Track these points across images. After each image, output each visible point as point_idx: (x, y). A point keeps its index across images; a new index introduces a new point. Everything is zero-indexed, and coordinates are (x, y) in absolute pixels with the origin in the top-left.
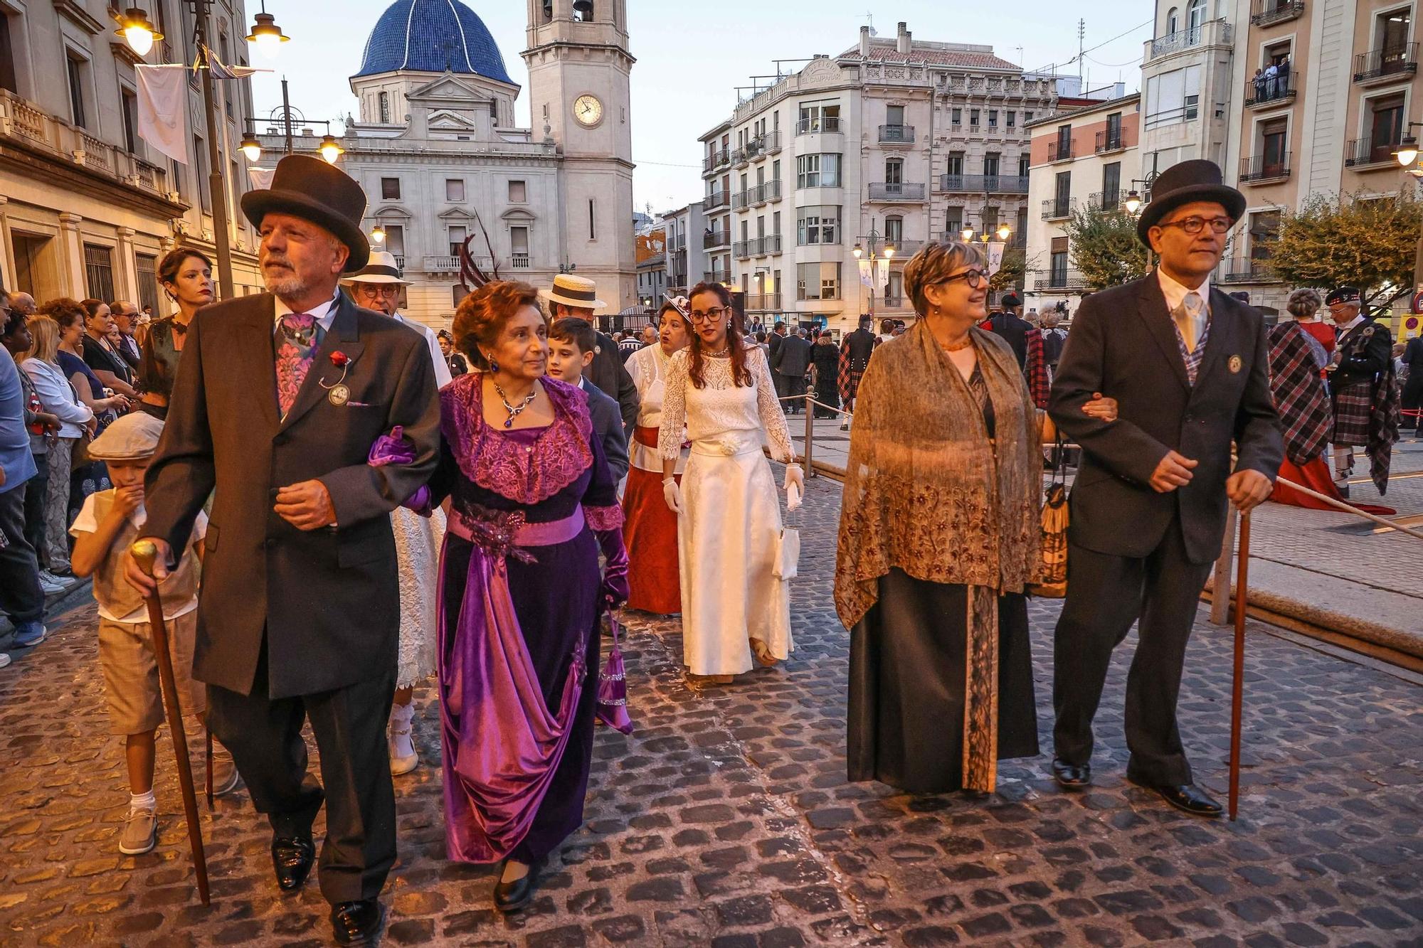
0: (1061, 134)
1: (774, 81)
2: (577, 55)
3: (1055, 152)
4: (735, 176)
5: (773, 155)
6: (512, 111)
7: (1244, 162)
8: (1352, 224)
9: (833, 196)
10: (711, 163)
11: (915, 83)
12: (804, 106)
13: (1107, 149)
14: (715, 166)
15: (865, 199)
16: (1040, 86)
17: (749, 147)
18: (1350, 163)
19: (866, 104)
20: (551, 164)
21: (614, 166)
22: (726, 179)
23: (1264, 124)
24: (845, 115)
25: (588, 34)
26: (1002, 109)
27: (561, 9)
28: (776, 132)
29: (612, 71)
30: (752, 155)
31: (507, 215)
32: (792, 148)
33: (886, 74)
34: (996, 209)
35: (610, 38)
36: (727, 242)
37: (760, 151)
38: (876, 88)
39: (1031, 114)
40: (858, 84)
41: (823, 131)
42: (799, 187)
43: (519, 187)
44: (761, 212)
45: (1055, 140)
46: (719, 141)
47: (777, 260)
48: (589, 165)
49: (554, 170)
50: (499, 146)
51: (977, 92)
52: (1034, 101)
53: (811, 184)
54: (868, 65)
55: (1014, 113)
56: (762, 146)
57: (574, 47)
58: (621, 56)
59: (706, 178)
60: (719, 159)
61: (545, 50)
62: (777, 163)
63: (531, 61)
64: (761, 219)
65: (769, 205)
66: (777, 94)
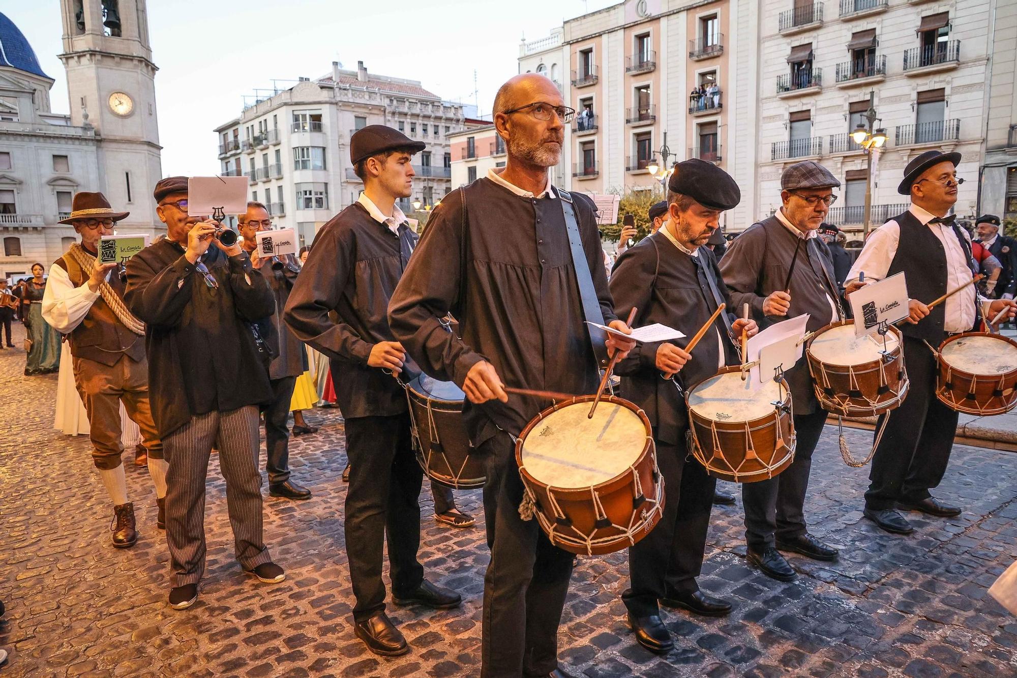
0: (469, 142)
1: (272, 94)
2: (109, 61)
3: (466, 153)
4: (245, 161)
5: (275, 145)
6: (48, 99)
7: (574, 165)
8: (631, 205)
9: (321, 176)
10: (225, 148)
11: (373, 103)
12: (296, 113)
13: (497, 153)
14: (229, 150)
15: (344, 179)
16: (453, 109)
17: (255, 139)
18: (628, 169)
19: (340, 114)
20: (91, 143)
21: (146, 147)
22: (238, 161)
23: (584, 144)
24: (325, 121)
25: (117, 46)
26: (431, 124)
27: (93, 25)
28: (276, 130)
29: (140, 76)
30: (258, 145)
31: (52, 182)
32: (289, 141)
33: (353, 95)
34: (431, 188)
35: (137, 51)
37: (264, 142)
38: (346, 104)
39: (449, 127)
40: (333, 101)
41: (311, 131)
42: (296, 169)
43: (63, 160)
44: (267, 186)
45: (465, 146)
46: (230, 133)
47: (281, 220)
48: (125, 146)
49: (94, 148)
50: (43, 127)
51: (414, 112)
52: (448, 119)
53: (305, 167)
54: (340, 89)
55: (438, 126)
56: (266, 139)
57: (106, 55)
58: (147, 65)
59: (222, 159)
60: (231, 146)
61: (81, 55)
62: (278, 151)
63: (67, 63)
64: (268, 190)
65: (274, 181)
66: (275, 103)
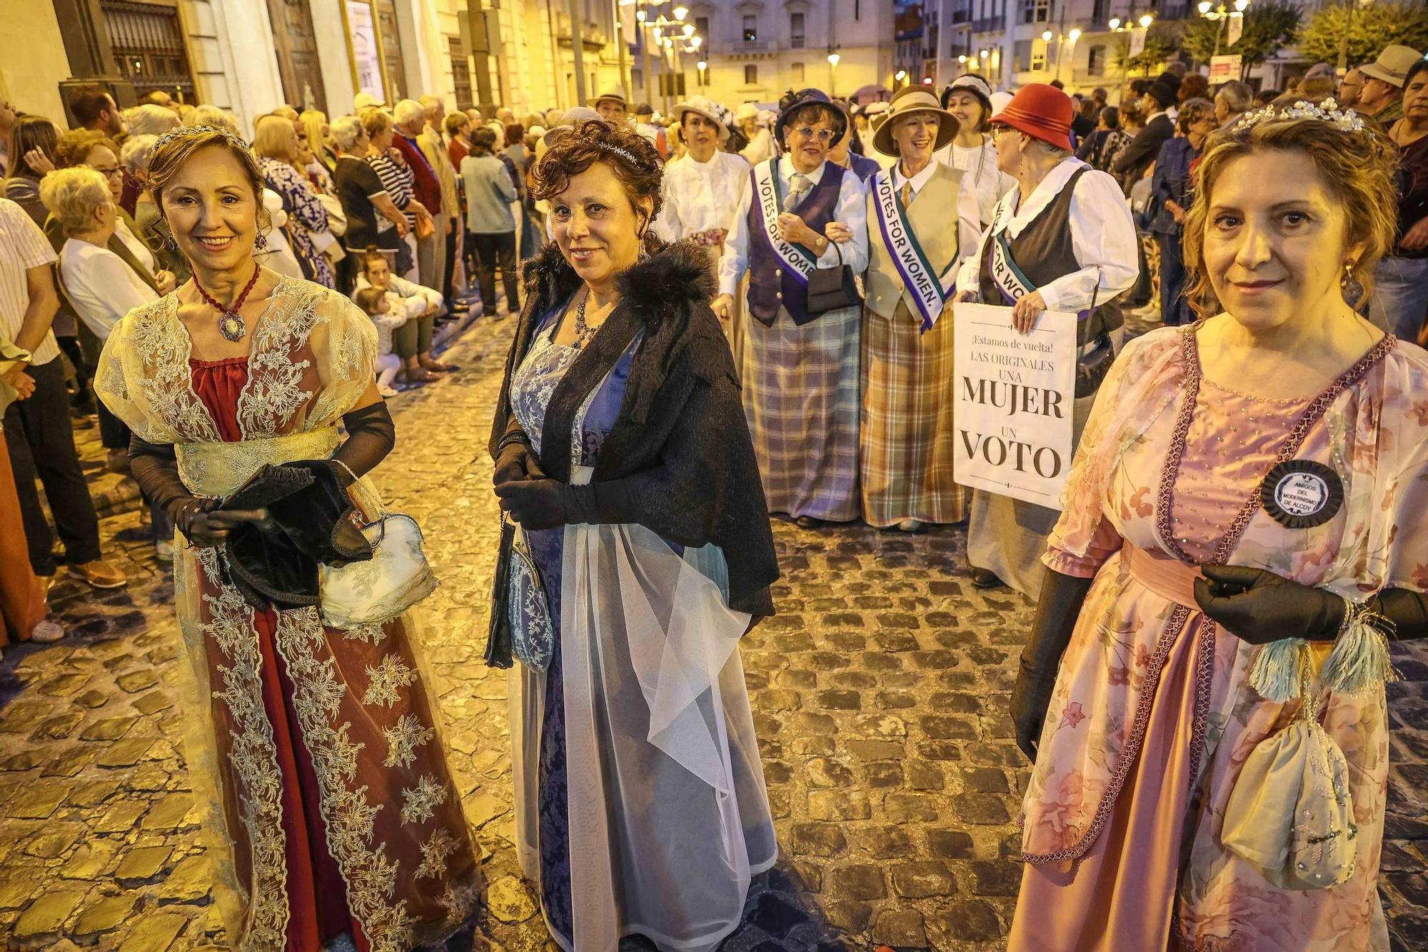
31: (789, 3)
36: (970, 19)
